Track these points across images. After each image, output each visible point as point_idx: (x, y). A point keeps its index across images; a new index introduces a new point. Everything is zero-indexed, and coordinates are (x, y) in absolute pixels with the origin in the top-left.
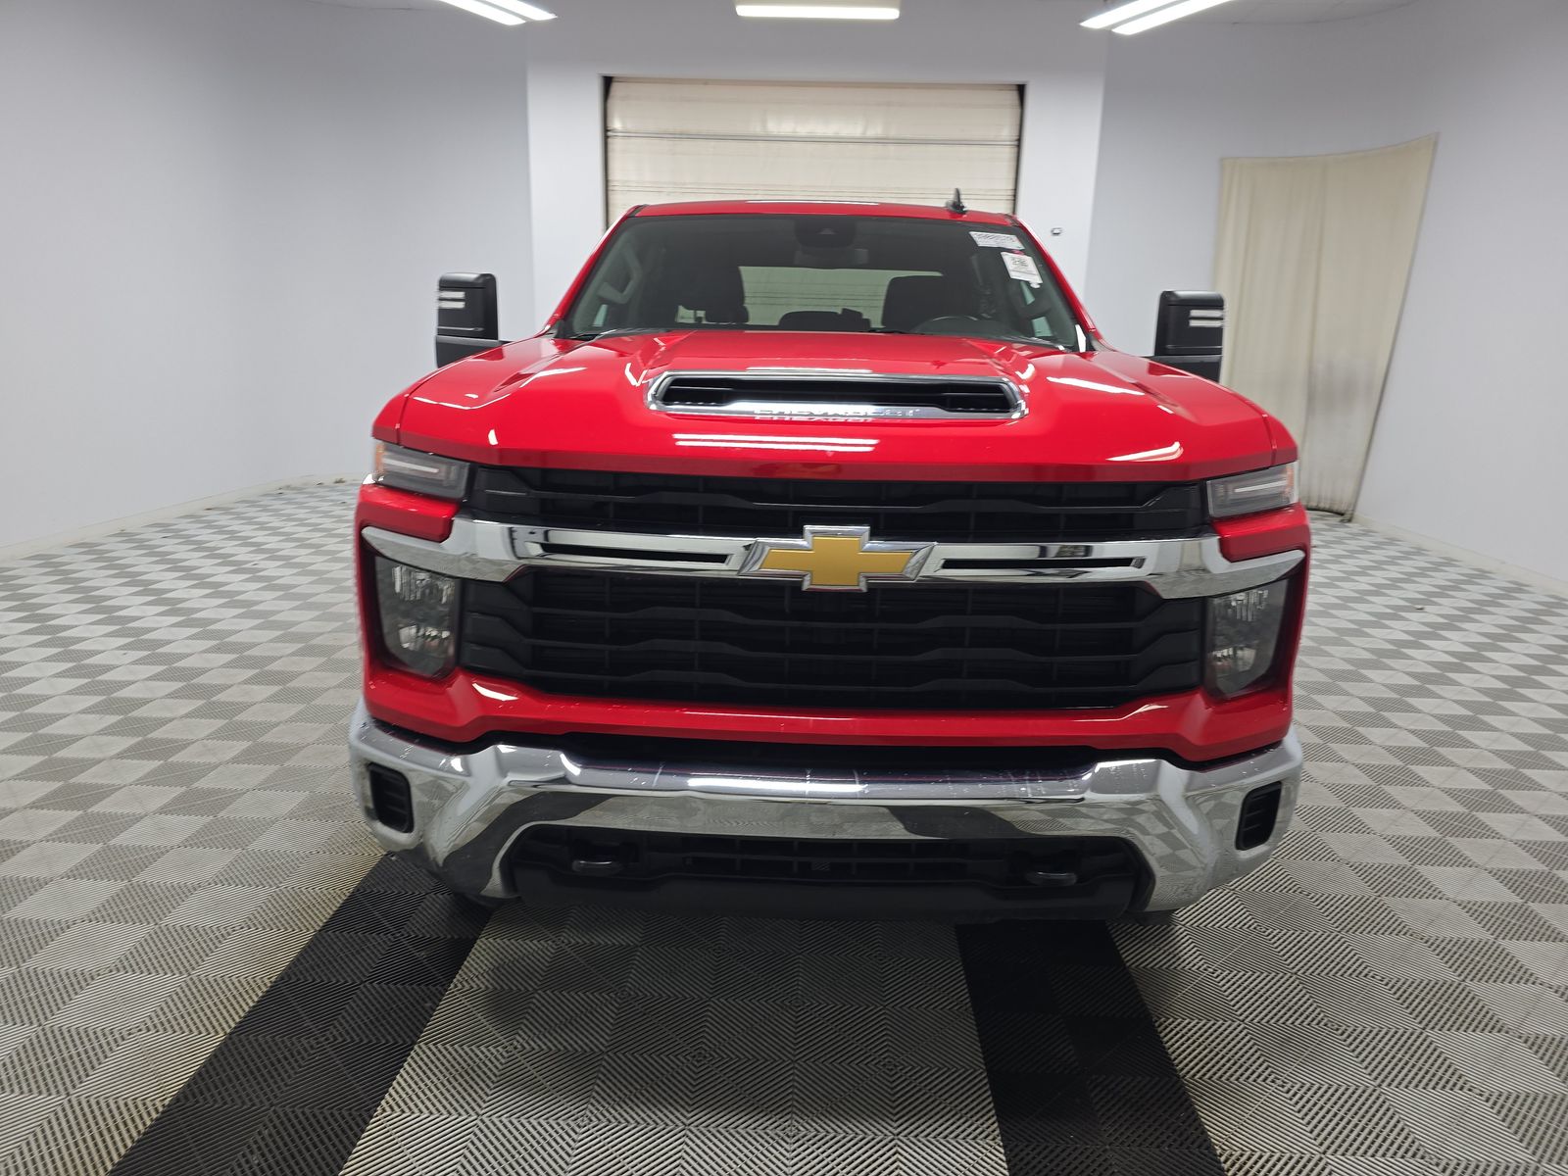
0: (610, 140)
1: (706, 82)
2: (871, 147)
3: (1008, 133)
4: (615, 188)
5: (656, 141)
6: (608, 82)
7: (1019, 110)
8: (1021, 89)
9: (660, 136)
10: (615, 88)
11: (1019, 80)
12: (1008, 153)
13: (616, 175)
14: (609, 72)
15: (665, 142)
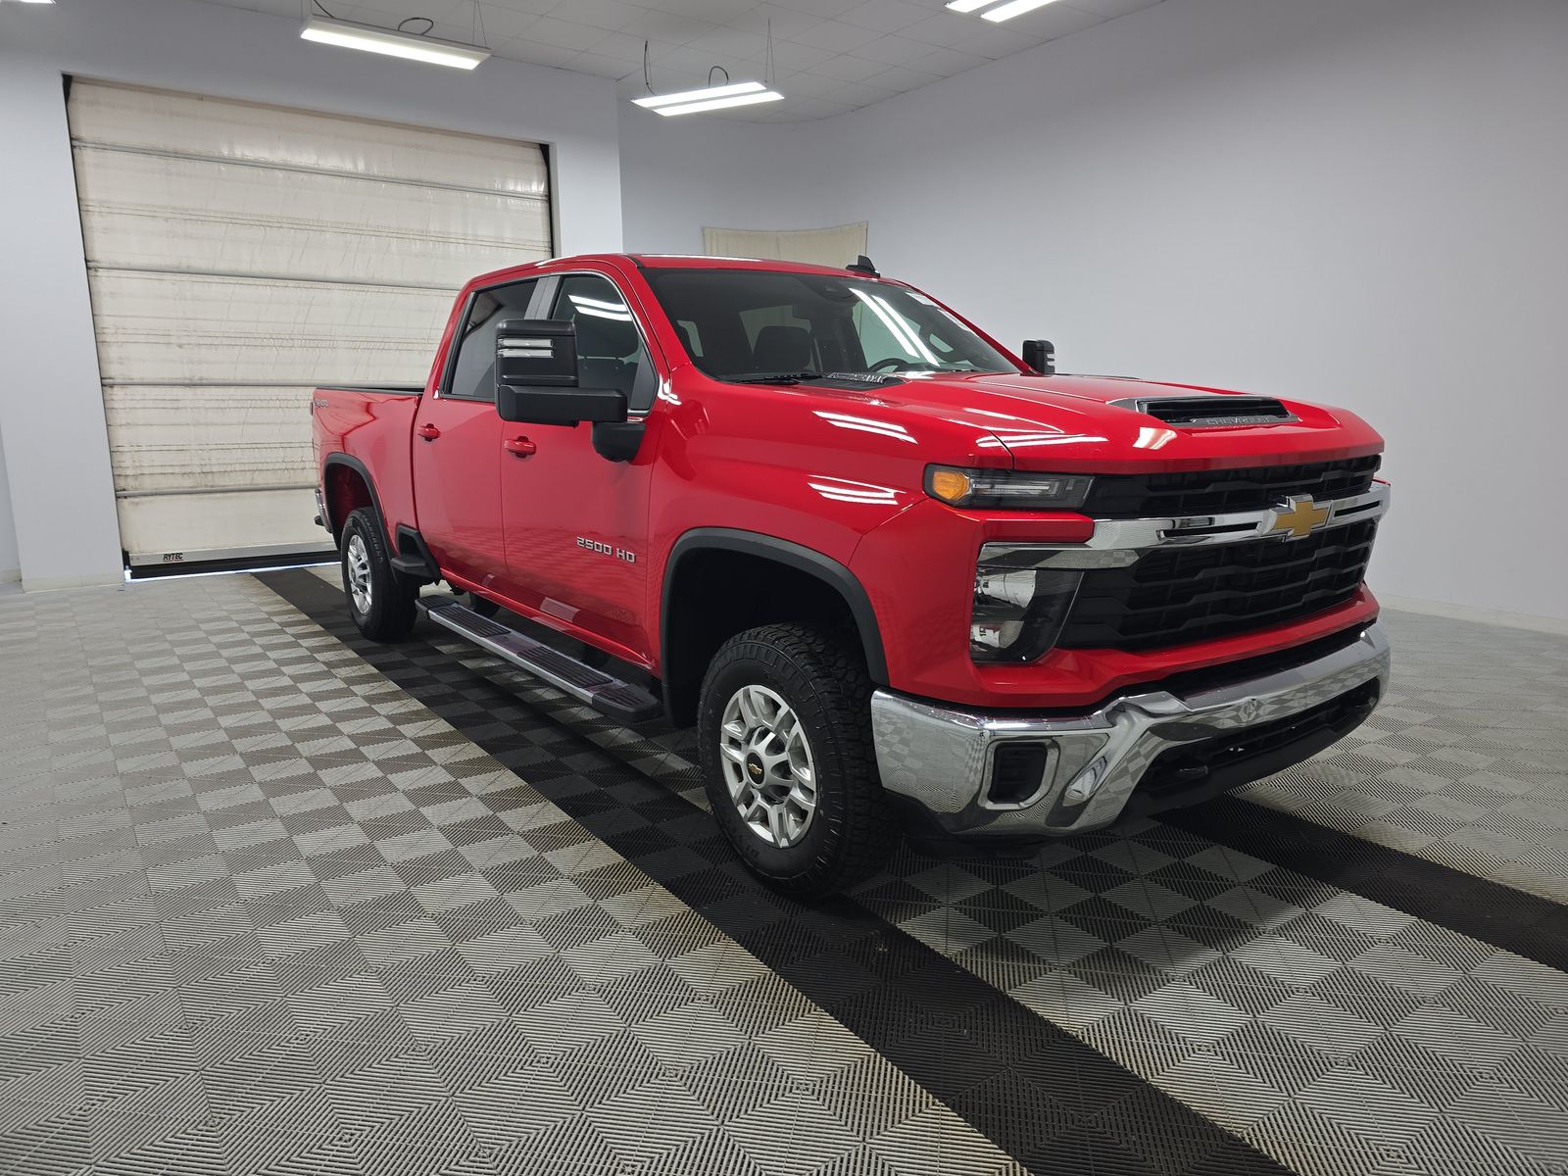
0: (76, 151)
1: (201, 98)
2: (404, 188)
3: (538, 188)
4: (90, 208)
5: (142, 157)
6: (68, 81)
7: (545, 168)
8: (545, 150)
9: (147, 152)
10: (75, 88)
11: (544, 139)
12: (540, 207)
13: (91, 194)
14: (70, 70)
15: (155, 159)
